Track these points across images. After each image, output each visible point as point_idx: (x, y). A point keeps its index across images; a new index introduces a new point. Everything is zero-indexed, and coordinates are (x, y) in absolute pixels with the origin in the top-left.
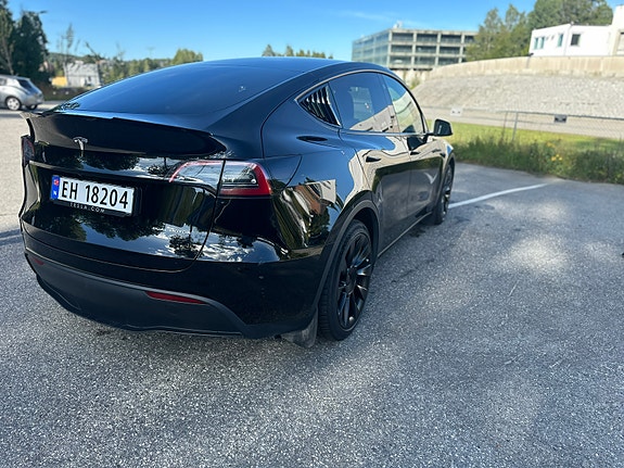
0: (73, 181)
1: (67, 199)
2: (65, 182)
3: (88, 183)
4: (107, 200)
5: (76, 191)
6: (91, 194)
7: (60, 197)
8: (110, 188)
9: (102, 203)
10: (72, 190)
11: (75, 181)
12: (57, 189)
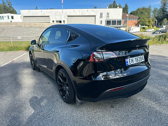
0: (131, 58)
1: (131, 64)
2: (129, 60)
3: (135, 58)
4: (140, 60)
5: (133, 61)
6: (136, 60)
7: (129, 64)
8: (140, 57)
9: (139, 61)
10: (132, 61)
11: (132, 58)
12: (127, 62)
